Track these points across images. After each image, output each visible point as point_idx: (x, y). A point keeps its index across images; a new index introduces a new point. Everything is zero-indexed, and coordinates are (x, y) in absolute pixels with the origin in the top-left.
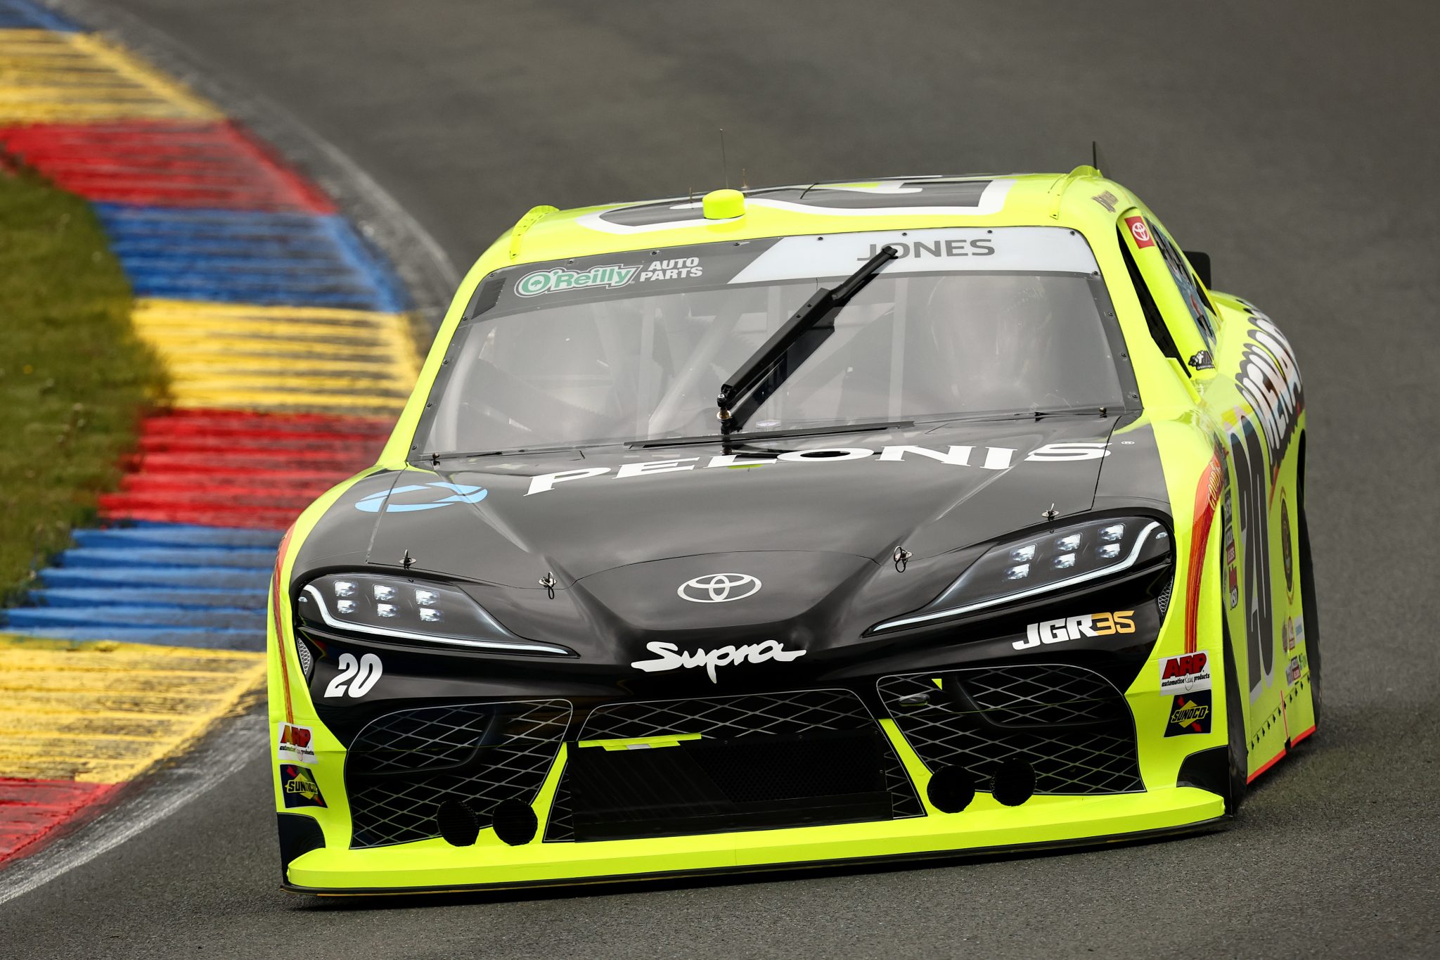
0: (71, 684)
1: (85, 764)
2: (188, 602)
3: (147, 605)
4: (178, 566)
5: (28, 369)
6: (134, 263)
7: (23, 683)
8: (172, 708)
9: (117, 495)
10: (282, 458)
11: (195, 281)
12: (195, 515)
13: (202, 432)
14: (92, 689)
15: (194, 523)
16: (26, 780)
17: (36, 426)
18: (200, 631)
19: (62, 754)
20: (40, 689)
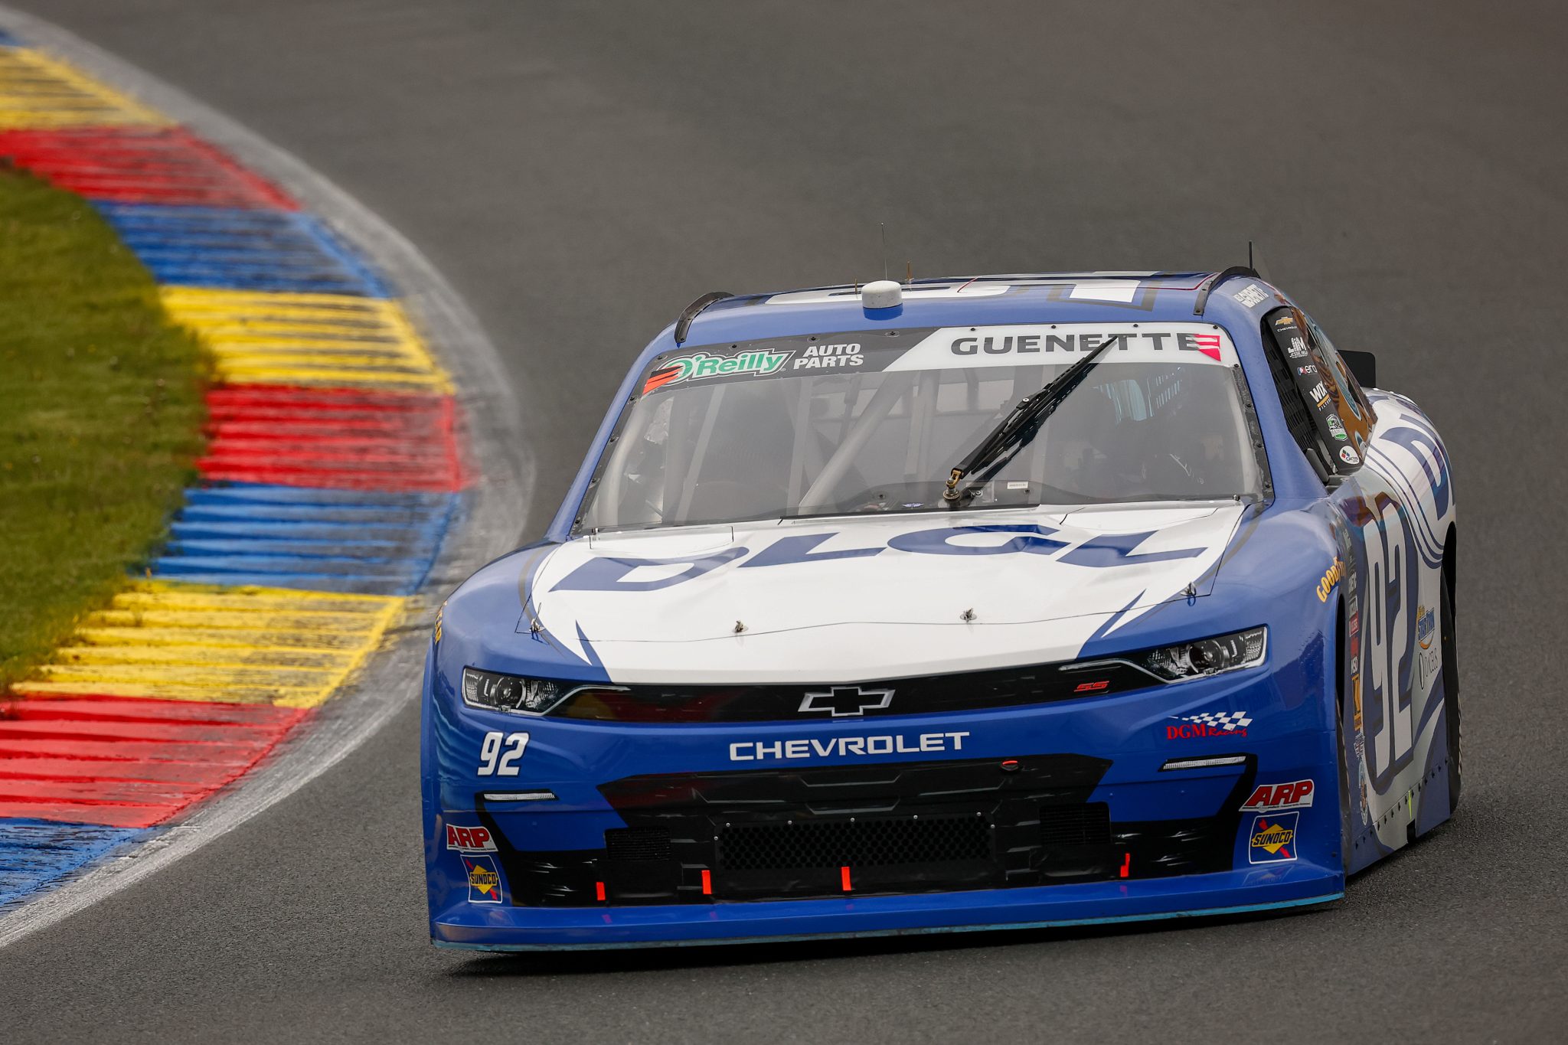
0: (236, 623)
1: (276, 691)
2: (304, 551)
3: (271, 554)
4: (283, 521)
5: (92, 349)
6: (144, 254)
7: (193, 622)
8: (329, 644)
9: (208, 459)
10: (336, 427)
11: (205, 271)
12: (280, 477)
13: (257, 404)
14: (254, 627)
15: (283, 484)
16: (233, 704)
17: (117, 399)
18: (324, 578)
19: (252, 682)
20: (210, 627)
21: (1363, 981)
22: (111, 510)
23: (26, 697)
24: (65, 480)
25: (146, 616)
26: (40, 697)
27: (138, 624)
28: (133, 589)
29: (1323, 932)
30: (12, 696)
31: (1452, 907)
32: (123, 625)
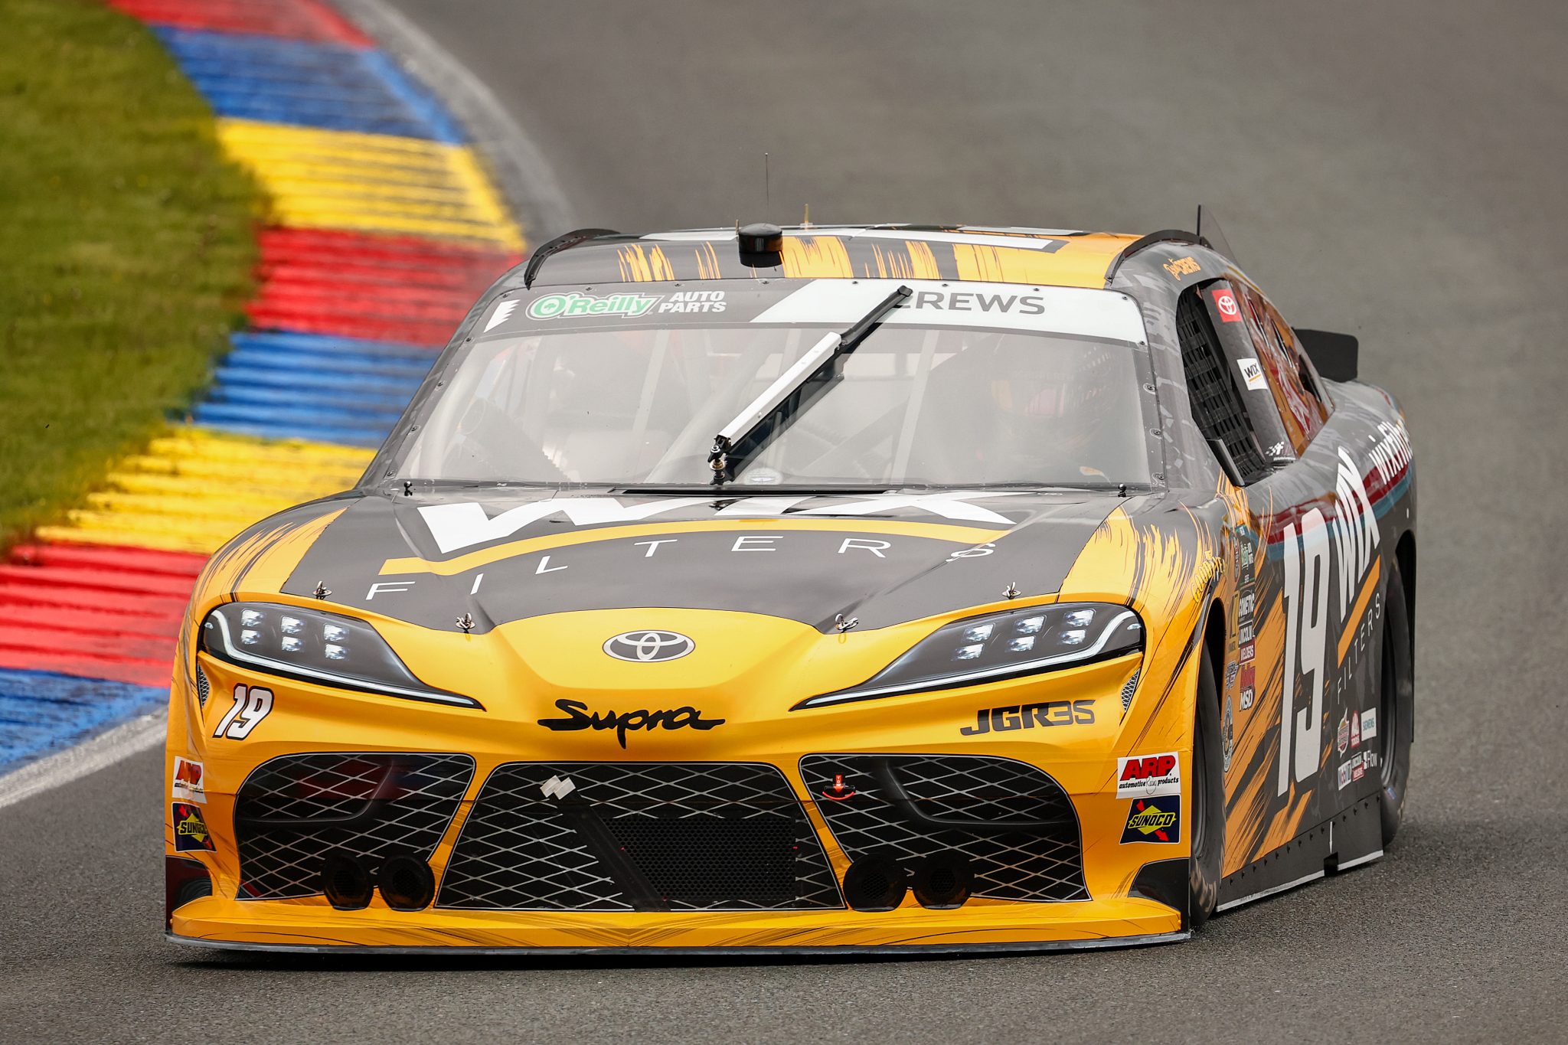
0: (278, 478)
2: (353, 407)
3: (318, 408)
5: (143, 181)
6: (203, 85)
7: (234, 475)
9: (260, 304)
10: (395, 278)
11: (267, 106)
12: (333, 326)
13: (314, 249)
14: (298, 483)
15: (336, 335)
17: (166, 235)
21: (1433, 913)
22: (153, 352)
23: (51, 544)
24: (106, 317)
25: (184, 465)
26: (66, 544)
27: (174, 473)
28: (170, 435)
29: (1395, 860)
30: (37, 542)
31: (1530, 841)
32: (160, 472)
